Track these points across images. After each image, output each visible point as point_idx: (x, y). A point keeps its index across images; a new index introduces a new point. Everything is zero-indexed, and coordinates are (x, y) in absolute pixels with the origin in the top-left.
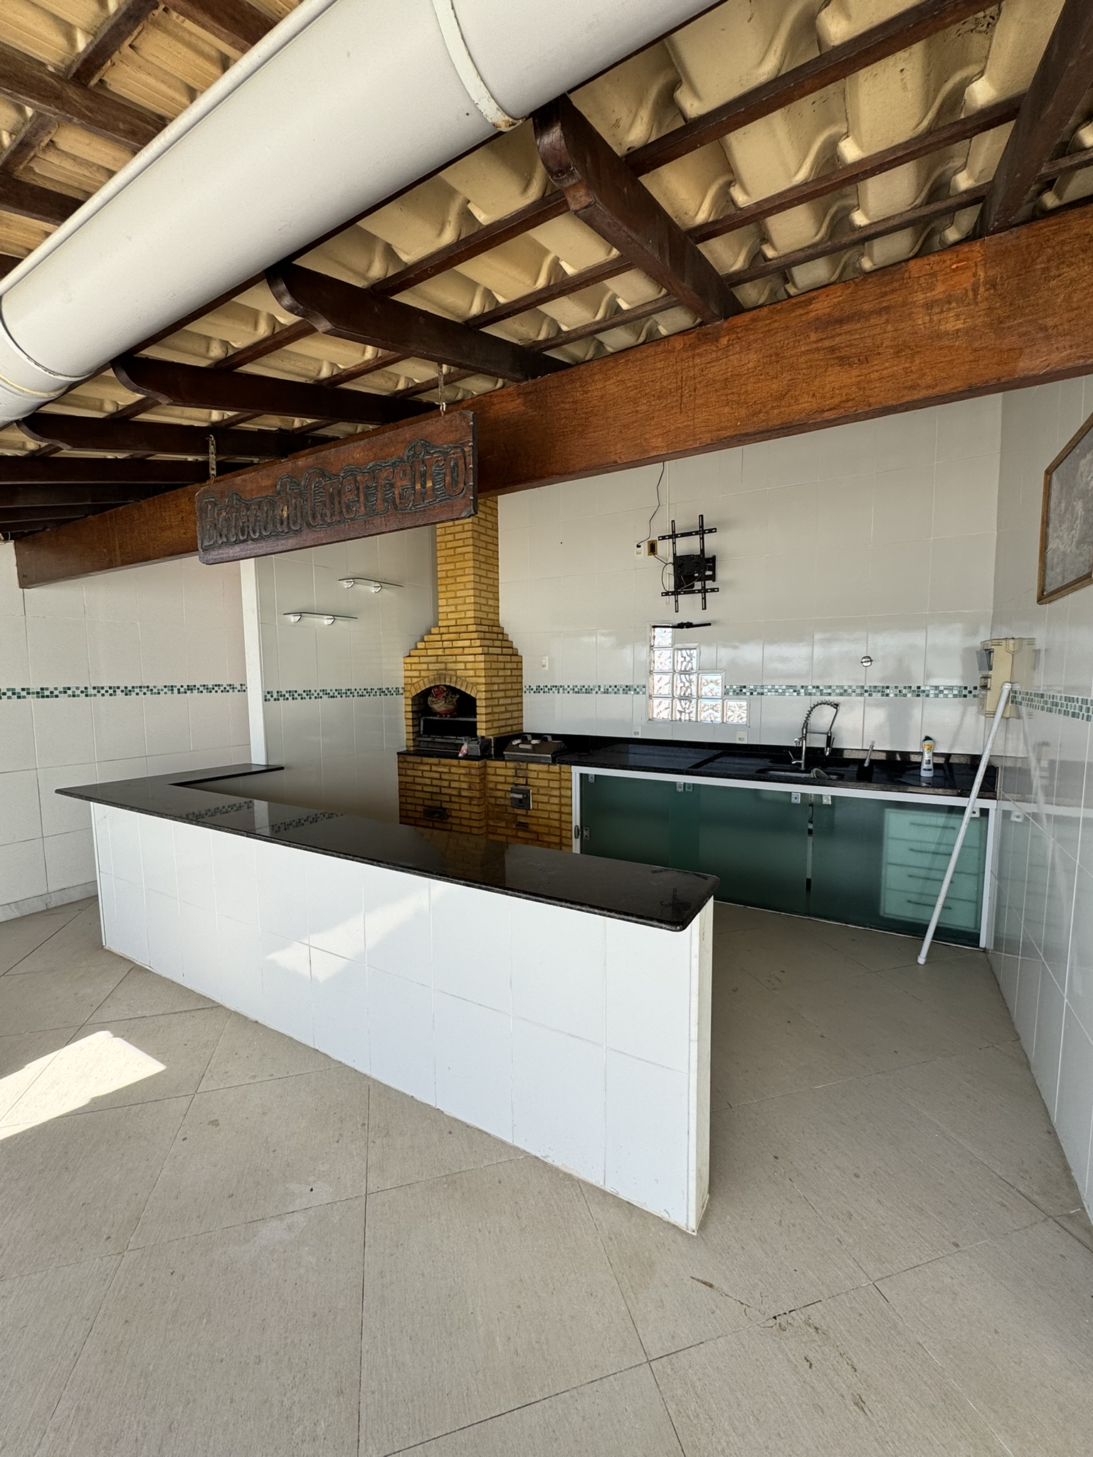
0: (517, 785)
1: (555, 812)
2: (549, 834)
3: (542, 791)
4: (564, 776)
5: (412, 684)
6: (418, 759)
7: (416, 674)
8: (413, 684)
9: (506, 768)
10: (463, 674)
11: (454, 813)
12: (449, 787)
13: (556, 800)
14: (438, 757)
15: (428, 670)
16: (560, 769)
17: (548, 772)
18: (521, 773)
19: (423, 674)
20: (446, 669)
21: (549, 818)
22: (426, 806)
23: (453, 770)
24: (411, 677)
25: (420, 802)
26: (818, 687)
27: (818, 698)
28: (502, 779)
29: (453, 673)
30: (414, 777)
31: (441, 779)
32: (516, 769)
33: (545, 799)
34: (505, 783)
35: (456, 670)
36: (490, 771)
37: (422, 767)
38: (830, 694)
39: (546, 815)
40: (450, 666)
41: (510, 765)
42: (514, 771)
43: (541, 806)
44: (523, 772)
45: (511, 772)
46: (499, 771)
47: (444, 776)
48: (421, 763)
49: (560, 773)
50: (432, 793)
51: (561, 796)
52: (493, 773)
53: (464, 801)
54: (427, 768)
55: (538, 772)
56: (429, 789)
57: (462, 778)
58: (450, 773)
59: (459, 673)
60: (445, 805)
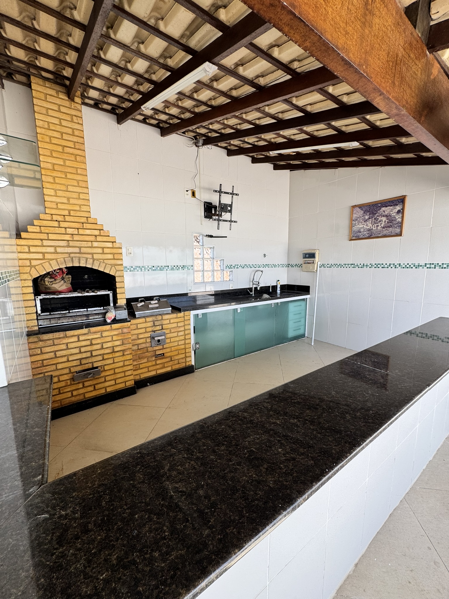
0: (154, 331)
1: (182, 340)
2: (179, 354)
3: (173, 331)
4: (186, 318)
5: (31, 266)
7: (38, 256)
8: (34, 266)
9: (146, 322)
10: (101, 257)
11: (106, 368)
12: (102, 348)
13: (182, 333)
15: (56, 252)
16: (184, 314)
17: (177, 318)
18: (157, 323)
19: (48, 256)
20: (80, 253)
21: (178, 345)
22: (73, 373)
23: (104, 334)
24: (30, 260)
25: (67, 371)
26: (256, 265)
28: (143, 331)
30: (55, 352)
31: (92, 344)
32: (154, 321)
33: (175, 334)
34: (146, 332)
35: (92, 254)
37: (66, 341)
39: (176, 344)
40: (83, 250)
41: (149, 319)
42: (152, 323)
43: (172, 340)
44: (159, 322)
45: (151, 324)
46: (140, 326)
47: (94, 342)
49: (184, 317)
50: (81, 359)
51: (185, 330)
52: (135, 328)
53: (117, 354)
55: (170, 319)
56: (79, 356)
57: (115, 338)
59: (95, 256)
60: (95, 365)
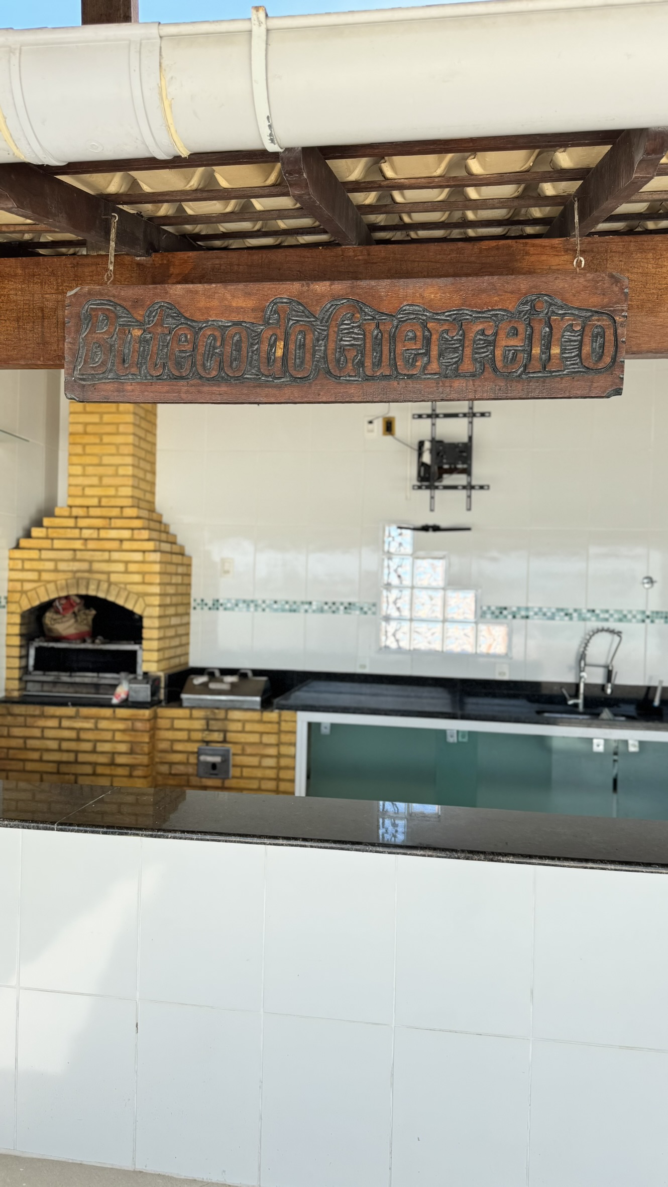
0: (207, 743)
1: (270, 779)
3: (249, 750)
4: (285, 726)
5: (23, 592)
6: (35, 710)
7: (33, 576)
8: (26, 592)
9: (191, 718)
10: (122, 580)
12: (94, 751)
13: (271, 762)
14: (74, 705)
15: (56, 570)
16: (280, 716)
17: (261, 721)
18: (214, 725)
19: (46, 576)
23: (103, 724)
24: (22, 581)
26: (593, 611)
27: (594, 624)
28: (183, 735)
29: (103, 577)
30: (26, 738)
31: (78, 739)
32: (208, 720)
33: (254, 761)
34: (189, 740)
35: (109, 573)
36: (162, 723)
37: (42, 723)
38: (607, 620)
39: (254, 785)
40: (97, 566)
41: (196, 713)
42: (203, 722)
43: (246, 772)
44: (219, 723)
45: (199, 724)
46: (178, 724)
47: (83, 735)
48: (43, 716)
49: (279, 723)
50: (59, 763)
51: (279, 756)
52: (168, 726)
53: (120, 771)
54: (53, 723)
55: (244, 722)
56: (56, 757)
57: (118, 736)
58: (96, 728)
59: (114, 578)
